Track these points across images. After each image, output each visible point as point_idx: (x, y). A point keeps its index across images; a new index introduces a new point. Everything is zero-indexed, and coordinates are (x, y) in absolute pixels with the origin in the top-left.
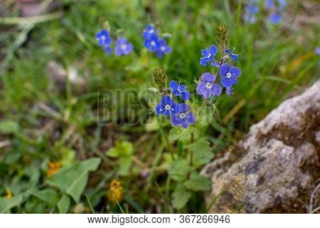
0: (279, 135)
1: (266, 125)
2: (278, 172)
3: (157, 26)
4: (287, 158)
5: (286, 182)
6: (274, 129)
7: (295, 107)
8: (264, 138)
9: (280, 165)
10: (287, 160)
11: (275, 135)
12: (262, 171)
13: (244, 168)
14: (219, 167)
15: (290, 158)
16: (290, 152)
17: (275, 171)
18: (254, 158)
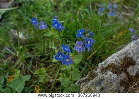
0: (111, 69)
1: (105, 64)
2: (110, 86)
3: (58, 17)
4: (114, 79)
5: (113, 90)
6: (109, 66)
7: (118, 56)
8: (104, 70)
9: (111, 82)
10: (114, 80)
11: (109, 69)
12: (102, 85)
13: (94, 83)
14: (83, 81)
15: (115, 79)
16: (116, 77)
17: (108, 85)
18: (99, 79)
